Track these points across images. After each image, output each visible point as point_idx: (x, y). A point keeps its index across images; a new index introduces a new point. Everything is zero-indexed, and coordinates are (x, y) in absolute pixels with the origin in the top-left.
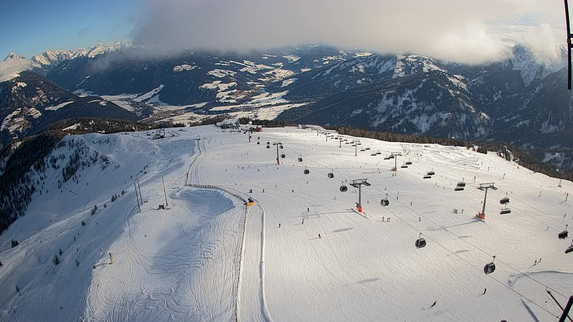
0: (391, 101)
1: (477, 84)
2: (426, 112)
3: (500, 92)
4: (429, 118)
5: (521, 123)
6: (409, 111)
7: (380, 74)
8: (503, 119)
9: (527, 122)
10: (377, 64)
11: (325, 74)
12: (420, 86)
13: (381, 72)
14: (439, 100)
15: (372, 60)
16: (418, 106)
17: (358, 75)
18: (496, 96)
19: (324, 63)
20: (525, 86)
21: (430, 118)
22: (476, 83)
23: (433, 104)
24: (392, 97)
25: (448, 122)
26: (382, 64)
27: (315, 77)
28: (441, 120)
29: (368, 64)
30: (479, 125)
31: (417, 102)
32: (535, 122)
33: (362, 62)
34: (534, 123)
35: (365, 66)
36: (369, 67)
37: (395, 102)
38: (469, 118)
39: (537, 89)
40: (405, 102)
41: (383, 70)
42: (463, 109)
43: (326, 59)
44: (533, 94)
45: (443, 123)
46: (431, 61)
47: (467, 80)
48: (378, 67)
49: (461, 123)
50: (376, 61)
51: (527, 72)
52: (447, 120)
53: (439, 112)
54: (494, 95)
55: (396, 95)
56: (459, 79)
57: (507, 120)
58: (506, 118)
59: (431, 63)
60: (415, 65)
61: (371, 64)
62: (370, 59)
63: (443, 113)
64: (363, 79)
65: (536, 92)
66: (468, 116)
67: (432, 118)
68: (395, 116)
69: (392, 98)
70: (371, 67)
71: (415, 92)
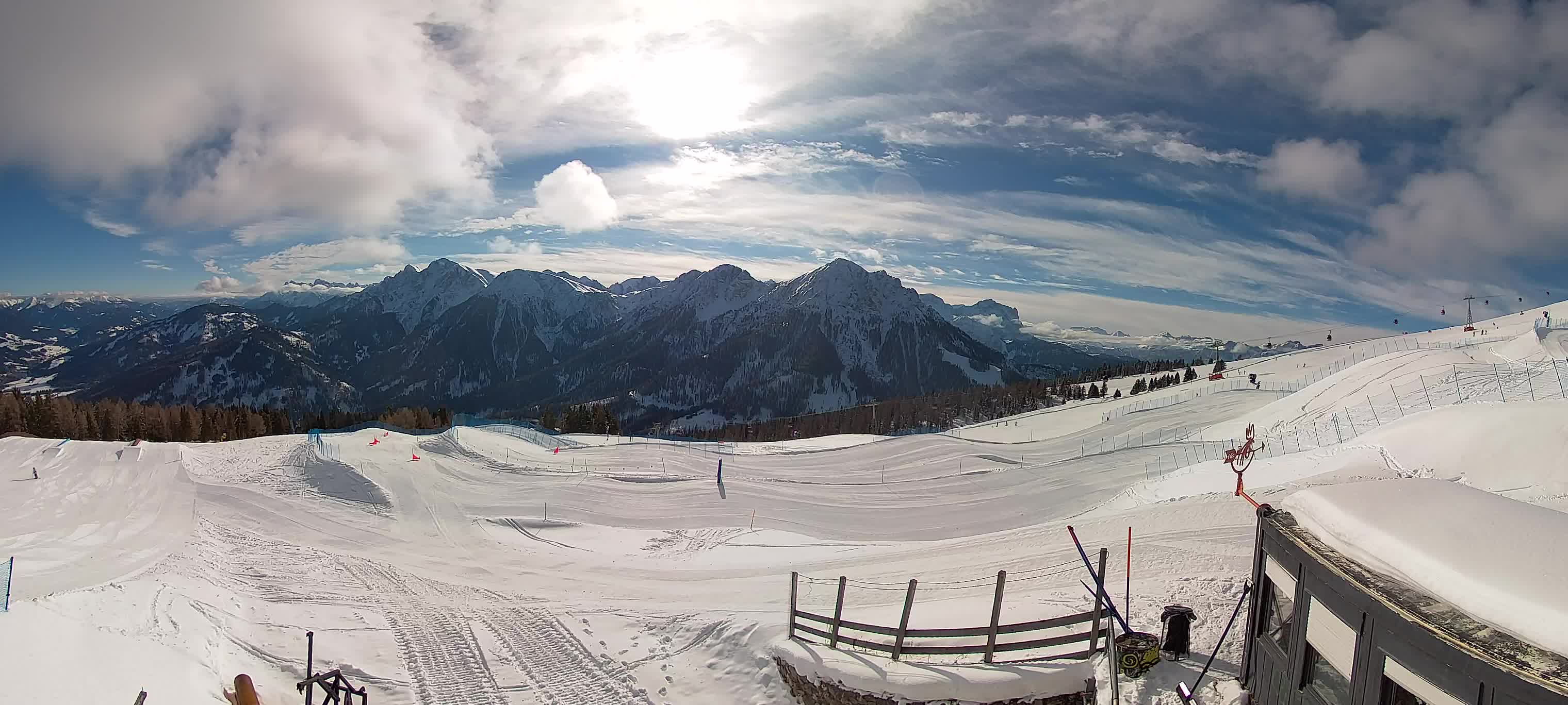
0: (194, 377)
1: (328, 341)
2: (250, 390)
3: (366, 348)
4: (255, 398)
5: (411, 387)
6: (223, 392)
7: (182, 344)
8: (377, 387)
9: (422, 385)
10: (178, 329)
11: (107, 349)
12: (239, 351)
13: (183, 341)
14: (270, 370)
15: (170, 323)
16: (237, 382)
17: (152, 346)
18: (360, 355)
19: (111, 336)
20: (405, 333)
21: (256, 400)
22: (326, 339)
23: (260, 376)
24: (195, 371)
25: (286, 402)
26: (184, 329)
27: (94, 354)
28: (276, 399)
29: (166, 331)
30: (339, 401)
31: (234, 376)
32: (436, 382)
33: (158, 327)
34: (435, 384)
35: (162, 333)
36: (167, 334)
37: (201, 380)
38: (320, 393)
39: (430, 333)
40: (217, 378)
41: (185, 338)
42: (310, 379)
43: (113, 330)
44: (424, 343)
45: (280, 406)
46: (255, 320)
47: (312, 336)
48: (179, 335)
49: (310, 402)
50: (176, 326)
51: (406, 314)
52: (284, 399)
53: (271, 388)
54: (357, 354)
55: (201, 368)
56: (298, 337)
57: (384, 389)
58: (381, 386)
59: (255, 322)
60: (231, 327)
61: (170, 331)
62: (169, 323)
63: (277, 389)
64: (158, 352)
65: (428, 338)
66: (318, 390)
67: (259, 399)
68: (201, 401)
69: (195, 373)
70: (169, 334)
71: (231, 360)
